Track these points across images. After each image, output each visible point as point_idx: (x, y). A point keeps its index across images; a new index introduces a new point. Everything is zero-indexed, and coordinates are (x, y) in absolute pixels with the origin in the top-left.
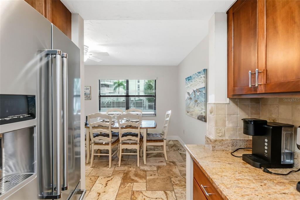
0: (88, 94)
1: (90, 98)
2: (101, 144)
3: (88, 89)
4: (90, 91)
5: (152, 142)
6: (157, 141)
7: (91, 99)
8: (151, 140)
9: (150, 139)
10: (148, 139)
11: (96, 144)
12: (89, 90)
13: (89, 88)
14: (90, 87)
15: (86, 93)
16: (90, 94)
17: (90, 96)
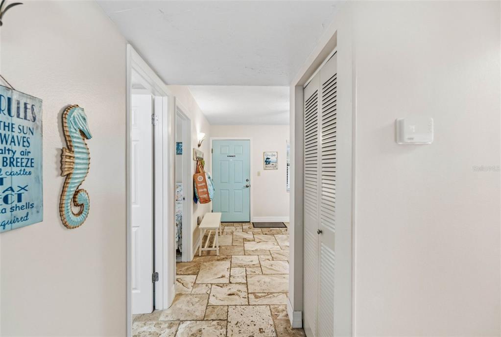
0: (274, 162)
1: (277, 167)
3: (274, 155)
4: (277, 158)
7: (277, 169)
12: (276, 156)
13: (275, 153)
14: (277, 152)
15: (272, 161)
16: (276, 162)
17: (277, 164)
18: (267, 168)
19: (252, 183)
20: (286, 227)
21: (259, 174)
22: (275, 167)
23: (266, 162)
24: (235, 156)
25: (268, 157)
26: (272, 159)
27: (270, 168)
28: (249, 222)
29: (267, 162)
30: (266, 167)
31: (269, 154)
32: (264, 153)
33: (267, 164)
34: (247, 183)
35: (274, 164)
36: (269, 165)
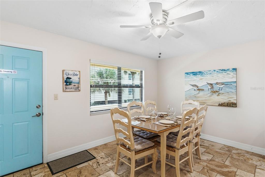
1: (80, 88)
3: (76, 75)
4: (79, 78)
7: (80, 91)
12: (78, 76)
13: (78, 73)
15: (73, 81)
17: (80, 85)
18: (68, 91)
19: (46, 110)
20: (95, 158)
21: (56, 98)
22: (78, 89)
23: (66, 82)
25: (69, 76)
26: (74, 79)
27: (71, 90)
28: (42, 163)
29: (68, 82)
30: (66, 88)
31: (71, 73)
32: (63, 71)
33: (67, 85)
34: (39, 111)
35: (76, 84)
36: (70, 86)
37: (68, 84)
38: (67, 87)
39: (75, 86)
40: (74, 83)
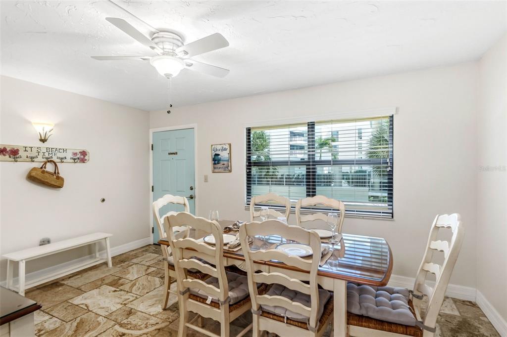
0: (225, 161)
1: (230, 168)
2: (203, 300)
3: (225, 149)
4: (230, 153)
5: (369, 327)
6: (394, 328)
7: (230, 171)
8: (369, 319)
9: (364, 312)
10: (356, 310)
11: (194, 295)
12: (228, 151)
13: (227, 147)
14: (230, 145)
15: (222, 158)
16: (228, 161)
17: (230, 163)
18: (216, 171)
19: (197, 192)
21: (206, 180)
22: (228, 169)
23: (214, 160)
24: (176, 153)
25: (217, 153)
26: (224, 155)
27: (220, 170)
29: (216, 160)
30: (215, 168)
31: (219, 147)
32: (211, 146)
33: (215, 164)
34: (191, 193)
35: (225, 163)
36: (218, 166)
37: (216, 162)
38: (216, 166)
39: (223, 164)
40: (223, 161)
